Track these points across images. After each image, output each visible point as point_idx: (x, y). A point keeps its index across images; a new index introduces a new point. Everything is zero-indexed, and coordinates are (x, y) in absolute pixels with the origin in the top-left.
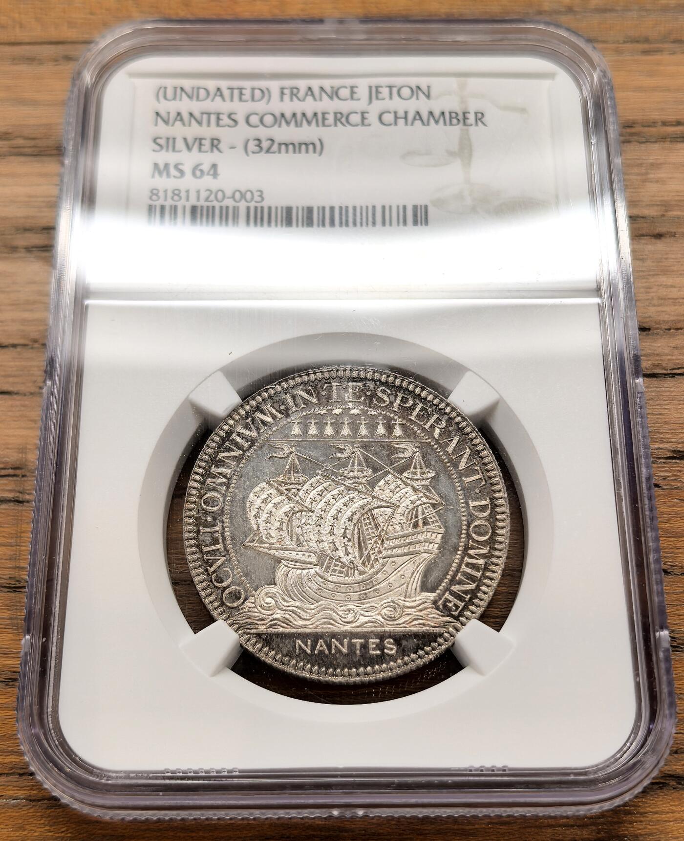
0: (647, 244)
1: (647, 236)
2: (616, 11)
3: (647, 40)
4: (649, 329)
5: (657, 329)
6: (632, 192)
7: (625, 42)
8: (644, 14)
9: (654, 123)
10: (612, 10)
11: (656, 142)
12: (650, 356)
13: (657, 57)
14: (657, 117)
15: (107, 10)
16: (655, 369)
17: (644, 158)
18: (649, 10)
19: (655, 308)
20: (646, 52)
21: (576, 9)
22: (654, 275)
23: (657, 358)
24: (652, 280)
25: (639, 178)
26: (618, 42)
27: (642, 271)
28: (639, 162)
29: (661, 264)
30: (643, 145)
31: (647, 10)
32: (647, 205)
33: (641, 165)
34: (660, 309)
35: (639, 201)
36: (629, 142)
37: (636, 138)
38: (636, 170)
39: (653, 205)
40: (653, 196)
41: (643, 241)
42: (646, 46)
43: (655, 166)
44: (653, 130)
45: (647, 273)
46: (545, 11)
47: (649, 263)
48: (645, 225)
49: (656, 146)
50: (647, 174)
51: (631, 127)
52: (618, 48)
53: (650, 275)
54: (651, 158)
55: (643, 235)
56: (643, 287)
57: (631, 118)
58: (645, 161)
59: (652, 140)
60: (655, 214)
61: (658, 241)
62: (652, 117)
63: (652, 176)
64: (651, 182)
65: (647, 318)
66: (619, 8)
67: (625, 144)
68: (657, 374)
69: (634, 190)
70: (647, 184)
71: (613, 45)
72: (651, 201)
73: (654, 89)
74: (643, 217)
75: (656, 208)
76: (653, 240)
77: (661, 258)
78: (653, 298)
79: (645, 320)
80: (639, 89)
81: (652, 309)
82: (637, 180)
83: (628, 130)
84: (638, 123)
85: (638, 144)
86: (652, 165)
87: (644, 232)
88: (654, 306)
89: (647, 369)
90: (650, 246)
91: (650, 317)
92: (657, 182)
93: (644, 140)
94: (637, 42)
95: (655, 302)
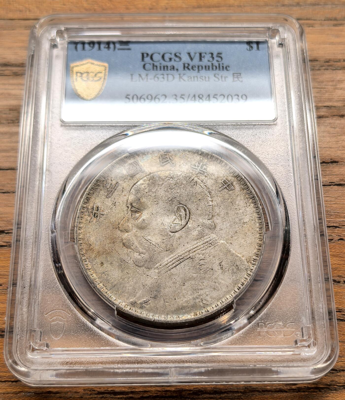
0: (336, 120)
1: (336, 116)
2: (321, 5)
3: (336, 19)
4: (338, 162)
5: (342, 162)
6: (329, 94)
7: (325, 20)
8: (334, 6)
9: (339, 60)
10: (318, 4)
11: (340, 69)
12: (339, 175)
13: (341, 28)
14: (341, 57)
15: (71, 3)
16: (341, 181)
17: (335, 77)
18: (337, 4)
19: (340, 151)
20: (335, 25)
21: (301, 4)
22: (340, 135)
23: (342, 176)
24: (339, 138)
25: (332, 87)
26: (322, 20)
27: (334, 133)
28: (332, 79)
29: (343, 130)
30: (334, 71)
31: (335, 4)
32: (336, 101)
33: (333, 81)
34: (343, 152)
35: (332, 99)
36: (327, 69)
37: (331, 68)
38: (331, 83)
39: (339, 101)
40: (339, 96)
41: (335, 119)
42: (335, 22)
43: (340, 81)
44: (339, 63)
45: (336, 134)
46: (286, 5)
47: (337, 129)
48: (335, 110)
49: (341, 71)
50: (336, 85)
51: (328, 62)
52: (321, 23)
53: (337, 135)
54: (338, 77)
55: (334, 116)
56: (335, 141)
57: (328, 58)
58: (335, 79)
59: (339, 69)
60: (340, 105)
61: (342, 119)
62: (338, 57)
63: (338, 86)
64: (338, 89)
65: (337, 156)
66: (321, 3)
67: (326, 71)
68: (342, 184)
69: (330, 93)
70: (336, 90)
71: (319, 22)
72: (339, 99)
73: (339, 43)
74: (334, 107)
75: (340, 102)
76: (339, 118)
77: (344, 127)
78: (339, 147)
79: (335, 158)
80: (332, 43)
81: (339, 152)
82: (331, 88)
83: (327, 64)
84: (331, 60)
85: (332, 70)
86: (339, 81)
87: (335, 114)
88: (340, 150)
89: (337, 181)
90: (338, 121)
91: (338, 156)
92: (341, 89)
93: (334, 68)
94: (331, 20)
95: (341, 148)
